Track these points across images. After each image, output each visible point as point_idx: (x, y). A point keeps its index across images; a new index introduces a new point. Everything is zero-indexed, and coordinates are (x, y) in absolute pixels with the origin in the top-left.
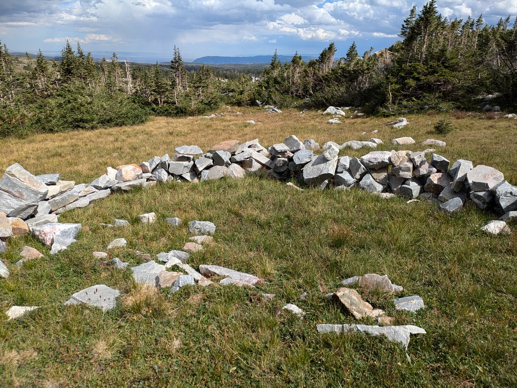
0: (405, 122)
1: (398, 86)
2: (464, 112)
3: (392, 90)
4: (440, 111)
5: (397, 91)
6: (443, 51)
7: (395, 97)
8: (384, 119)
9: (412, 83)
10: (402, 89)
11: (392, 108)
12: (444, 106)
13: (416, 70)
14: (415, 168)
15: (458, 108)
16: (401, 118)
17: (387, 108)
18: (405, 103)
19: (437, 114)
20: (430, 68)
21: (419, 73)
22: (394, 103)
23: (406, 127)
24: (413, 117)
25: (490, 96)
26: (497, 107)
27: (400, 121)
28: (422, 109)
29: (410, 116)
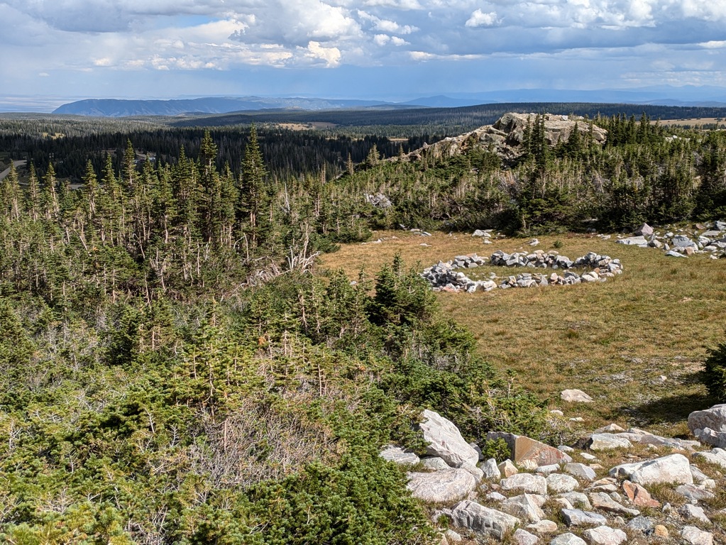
0: (537, 242)
1: (529, 216)
2: (574, 233)
3: (525, 219)
4: (558, 233)
5: (529, 219)
6: (557, 190)
7: (527, 223)
8: (523, 240)
9: (538, 213)
10: (532, 217)
11: (527, 232)
12: (561, 229)
13: (539, 204)
14: (545, 259)
15: (570, 230)
16: (534, 239)
17: (522, 231)
18: (535, 228)
19: (557, 235)
20: (550, 202)
21: (542, 206)
22: (527, 227)
23: (538, 245)
24: (542, 237)
25: (593, 220)
26: (594, 230)
27: (534, 241)
28: (547, 231)
29: (539, 237)
